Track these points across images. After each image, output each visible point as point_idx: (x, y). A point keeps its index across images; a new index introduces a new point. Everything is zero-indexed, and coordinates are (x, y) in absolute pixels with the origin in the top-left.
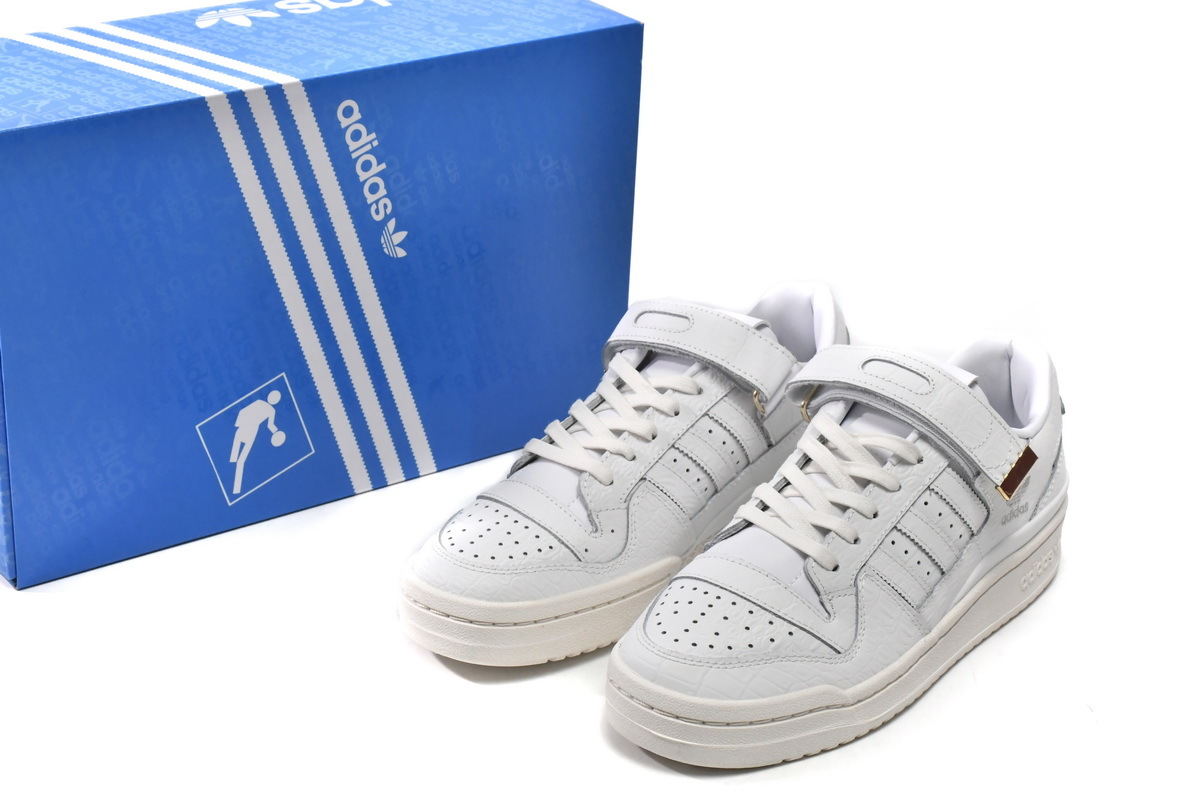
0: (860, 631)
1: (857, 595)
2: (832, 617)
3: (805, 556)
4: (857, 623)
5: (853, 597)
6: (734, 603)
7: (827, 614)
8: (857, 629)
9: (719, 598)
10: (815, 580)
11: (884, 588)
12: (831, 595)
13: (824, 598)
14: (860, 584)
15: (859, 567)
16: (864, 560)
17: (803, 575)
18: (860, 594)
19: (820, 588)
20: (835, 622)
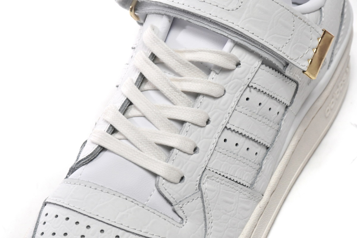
0: (209, 225)
1: (202, 197)
2: (185, 221)
3: (155, 175)
4: (205, 220)
5: (200, 199)
6: (102, 231)
7: (180, 219)
8: (206, 225)
9: (88, 227)
10: (167, 195)
11: (223, 182)
12: (182, 203)
13: (176, 207)
14: (203, 187)
15: (201, 173)
16: (204, 166)
17: (156, 191)
18: (205, 196)
19: (171, 200)
20: (188, 225)
